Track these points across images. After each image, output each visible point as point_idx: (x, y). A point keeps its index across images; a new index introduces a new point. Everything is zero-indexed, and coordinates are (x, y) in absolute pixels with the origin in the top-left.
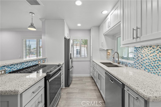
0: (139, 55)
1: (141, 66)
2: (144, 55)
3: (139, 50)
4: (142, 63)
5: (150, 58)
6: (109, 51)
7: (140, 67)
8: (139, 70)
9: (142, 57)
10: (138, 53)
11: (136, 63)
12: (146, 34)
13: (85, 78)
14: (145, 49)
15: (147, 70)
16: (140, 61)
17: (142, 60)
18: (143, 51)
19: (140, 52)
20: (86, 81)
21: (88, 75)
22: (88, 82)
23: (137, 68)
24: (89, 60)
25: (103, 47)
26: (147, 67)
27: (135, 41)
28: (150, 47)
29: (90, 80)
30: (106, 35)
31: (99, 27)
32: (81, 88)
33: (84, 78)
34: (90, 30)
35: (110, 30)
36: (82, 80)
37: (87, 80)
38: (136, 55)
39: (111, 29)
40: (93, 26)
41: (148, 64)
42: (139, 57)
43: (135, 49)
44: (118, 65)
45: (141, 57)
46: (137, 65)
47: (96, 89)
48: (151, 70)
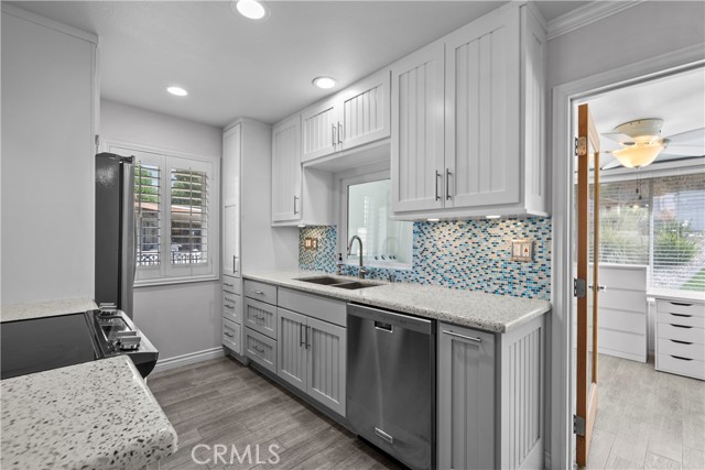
0: (427, 245)
1: (433, 274)
2: (440, 245)
3: (425, 231)
4: (434, 266)
5: (455, 251)
6: (314, 234)
7: (430, 278)
8: (426, 287)
9: (434, 250)
10: (424, 238)
11: (419, 269)
12: (468, 191)
13: (197, 369)
14: (442, 229)
15: (446, 284)
16: (429, 261)
17: (434, 257)
18: (436, 235)
19: (429, 236)
20: (209, 381)
21: (211, 352)
22: (226, 382)
23: (422, 280)
24: (214, 276)
25: (297, 216)
26: (447, 275)
27: (438, 205)
28: (455, 222)
29: (224, 373)
30: (312, 170)
31: (270, 127)
32: (205, 418)
33: (189, 371)
34: (219, 131)
35: (341, 155)
36: (186, 384)
37: (210, 375)
38: (418, 245)
39: (343, 151)
40: (245, 117)
41: (448, 267)
42: (426, 249)
43: (416, 229)
44: (362, 281)
45: (431, 250)
46: (422, 274)
47: (277, 398)
48: (455, 281)
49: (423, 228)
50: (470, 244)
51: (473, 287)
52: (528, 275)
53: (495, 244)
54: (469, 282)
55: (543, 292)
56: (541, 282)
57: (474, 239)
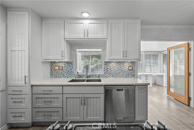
0: (108, 67)
2: (112, 67)
4: (110, 73)
5: (116, 69)
7: (109, 76)
8: (108, 78)
9: (110, 69)
10: (107, 66)
11: (106, 74)
15: (114, 77)
17: (110, 71)
18: (111, 65)
19: (109, 65)
23: (107, 77)
25: (63, 58)
26: (114, 75)
38: (106, 68)
41: (114, 73)
42: (108, 69)
43: (105, 63)
48: (116, 76)
49: (107, 63)
50: (119, 67)
51: (120, 77)
52: (132, 73)
53: (125, 67)
54: (119, 76)
55: (134, 76)
56: (134, 74)
57: (121, 66)
